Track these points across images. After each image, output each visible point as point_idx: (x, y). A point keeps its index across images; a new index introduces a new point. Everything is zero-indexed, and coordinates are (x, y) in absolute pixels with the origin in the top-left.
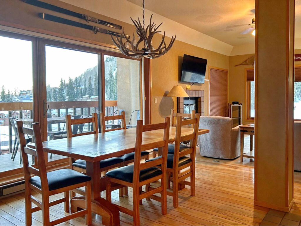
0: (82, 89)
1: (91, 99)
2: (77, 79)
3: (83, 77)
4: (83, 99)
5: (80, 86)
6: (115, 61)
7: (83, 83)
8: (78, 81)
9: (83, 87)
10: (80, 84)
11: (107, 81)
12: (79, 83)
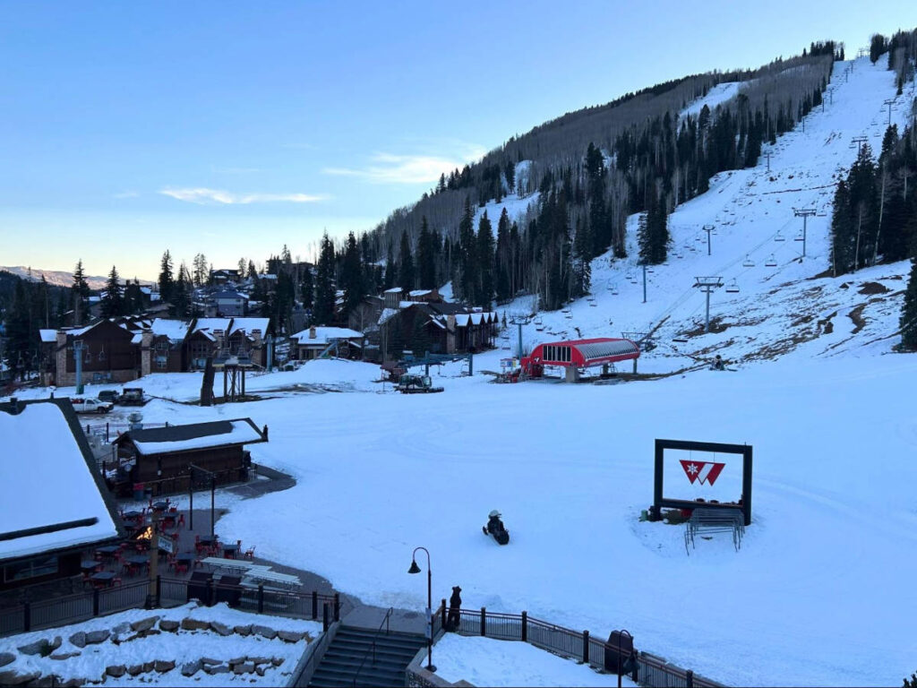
0: (381, 267)
1: (409, 300)
2: (368, 241)
3: (384, 232)
4: (384, 298)
5: (375, 260)
6: (477, 188)
7: (385, 252)
8: (371, 247)
9: (383, 263)
10: (375, 254)
11: (452, 246)
12: (374, 251)
